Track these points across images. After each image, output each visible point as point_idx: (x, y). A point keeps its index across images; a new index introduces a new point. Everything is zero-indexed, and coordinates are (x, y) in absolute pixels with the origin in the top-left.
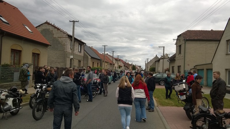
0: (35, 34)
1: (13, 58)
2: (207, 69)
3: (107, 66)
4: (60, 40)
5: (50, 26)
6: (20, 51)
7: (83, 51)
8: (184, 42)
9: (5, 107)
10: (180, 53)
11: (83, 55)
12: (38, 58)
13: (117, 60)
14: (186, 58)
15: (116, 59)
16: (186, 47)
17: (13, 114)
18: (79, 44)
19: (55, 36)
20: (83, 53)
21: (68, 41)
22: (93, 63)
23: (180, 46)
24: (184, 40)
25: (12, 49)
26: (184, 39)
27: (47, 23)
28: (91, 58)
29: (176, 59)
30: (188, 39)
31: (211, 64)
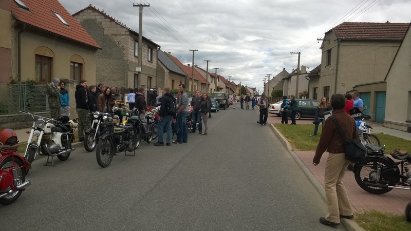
0: (74, 28)
1: (39, 70)
2: (377, 93)
3: (196, 87)
4: (115, 39)
5: (97, 14)
6: (50, 59)
7: (155, 60)
8: (337, 44)
9: (52, 147)
10: (329, 63)
11: (155, 67)
12: (81, 72)
13: (214, 77)
14: (339, 72)
15: (213, 75)
16: (340, 52)
17: (62, 159)
18: (149, 47)
19: (105, 32)
20: (156, 63)
21: (130, 41)
22: (173, 81)
23: (329, 51)
24: (337, 41)
25: (37, 55)
26: (338, 39)
27: (91, 8)
28: (169, 73)
29: (321, 74)
30: (344, 38)
31: (384, 82)
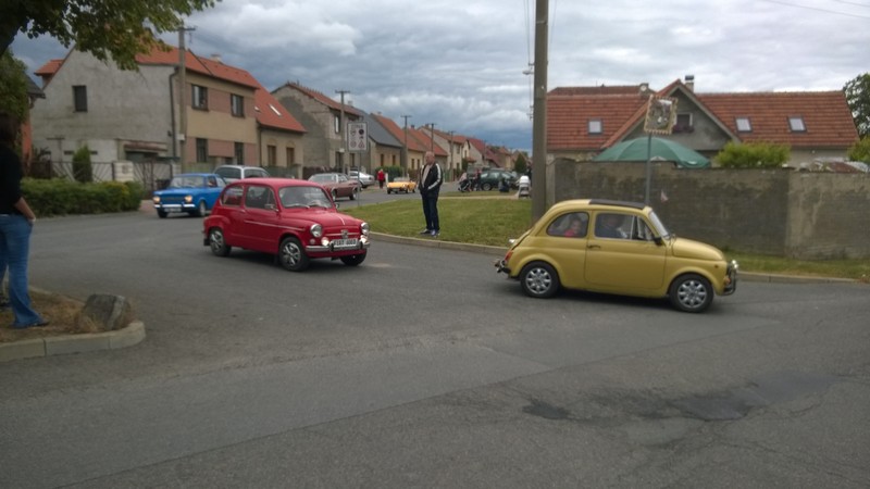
5: (295, 91)
21: (331, 118)
22: (382, 156)
27: (290, 86)
28: (377, 146)
